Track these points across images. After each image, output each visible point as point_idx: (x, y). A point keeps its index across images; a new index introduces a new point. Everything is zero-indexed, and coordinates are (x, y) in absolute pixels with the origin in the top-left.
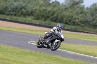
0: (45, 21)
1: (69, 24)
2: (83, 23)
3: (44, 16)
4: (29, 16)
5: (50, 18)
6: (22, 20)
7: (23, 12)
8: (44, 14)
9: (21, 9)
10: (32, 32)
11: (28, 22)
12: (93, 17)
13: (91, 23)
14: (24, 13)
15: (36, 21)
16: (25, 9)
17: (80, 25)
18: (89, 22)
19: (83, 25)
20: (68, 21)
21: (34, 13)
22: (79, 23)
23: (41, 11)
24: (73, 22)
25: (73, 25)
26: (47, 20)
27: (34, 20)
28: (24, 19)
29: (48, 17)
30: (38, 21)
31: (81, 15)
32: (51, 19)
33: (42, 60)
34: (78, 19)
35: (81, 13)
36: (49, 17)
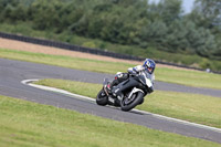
0: (59, 32)
1: (113, 42)
2: (145, 40)
3: (56, 22)
4: (24, 20)
5: (70, 28)
6: (8, 30)
7: (9, 11)
8: (56, 16)
9: (5, 5)
10: (31, 59)
11: (20, 35)
12: (168, 25)
13: (164, 41)
14: (11, 14)
15: (38, 32)
16: (14, 5)
17: (137, 44)
18: (159, 36)
19: (145, 44)
20: (110, 36)
21: (34, 15)
22: (137, 40)
23: (50, 11)
24: (122, 38)
25: (123, 44)
26: (65, 32)
27: (34, 32)
28: (12, 27)
29: (67, 24)
30: (44, 33)
31: (141, 21)
32: (73, 29)
33: (54, 122)
34: (134, 30)
35: (142, 16)
36: (69, 25)
